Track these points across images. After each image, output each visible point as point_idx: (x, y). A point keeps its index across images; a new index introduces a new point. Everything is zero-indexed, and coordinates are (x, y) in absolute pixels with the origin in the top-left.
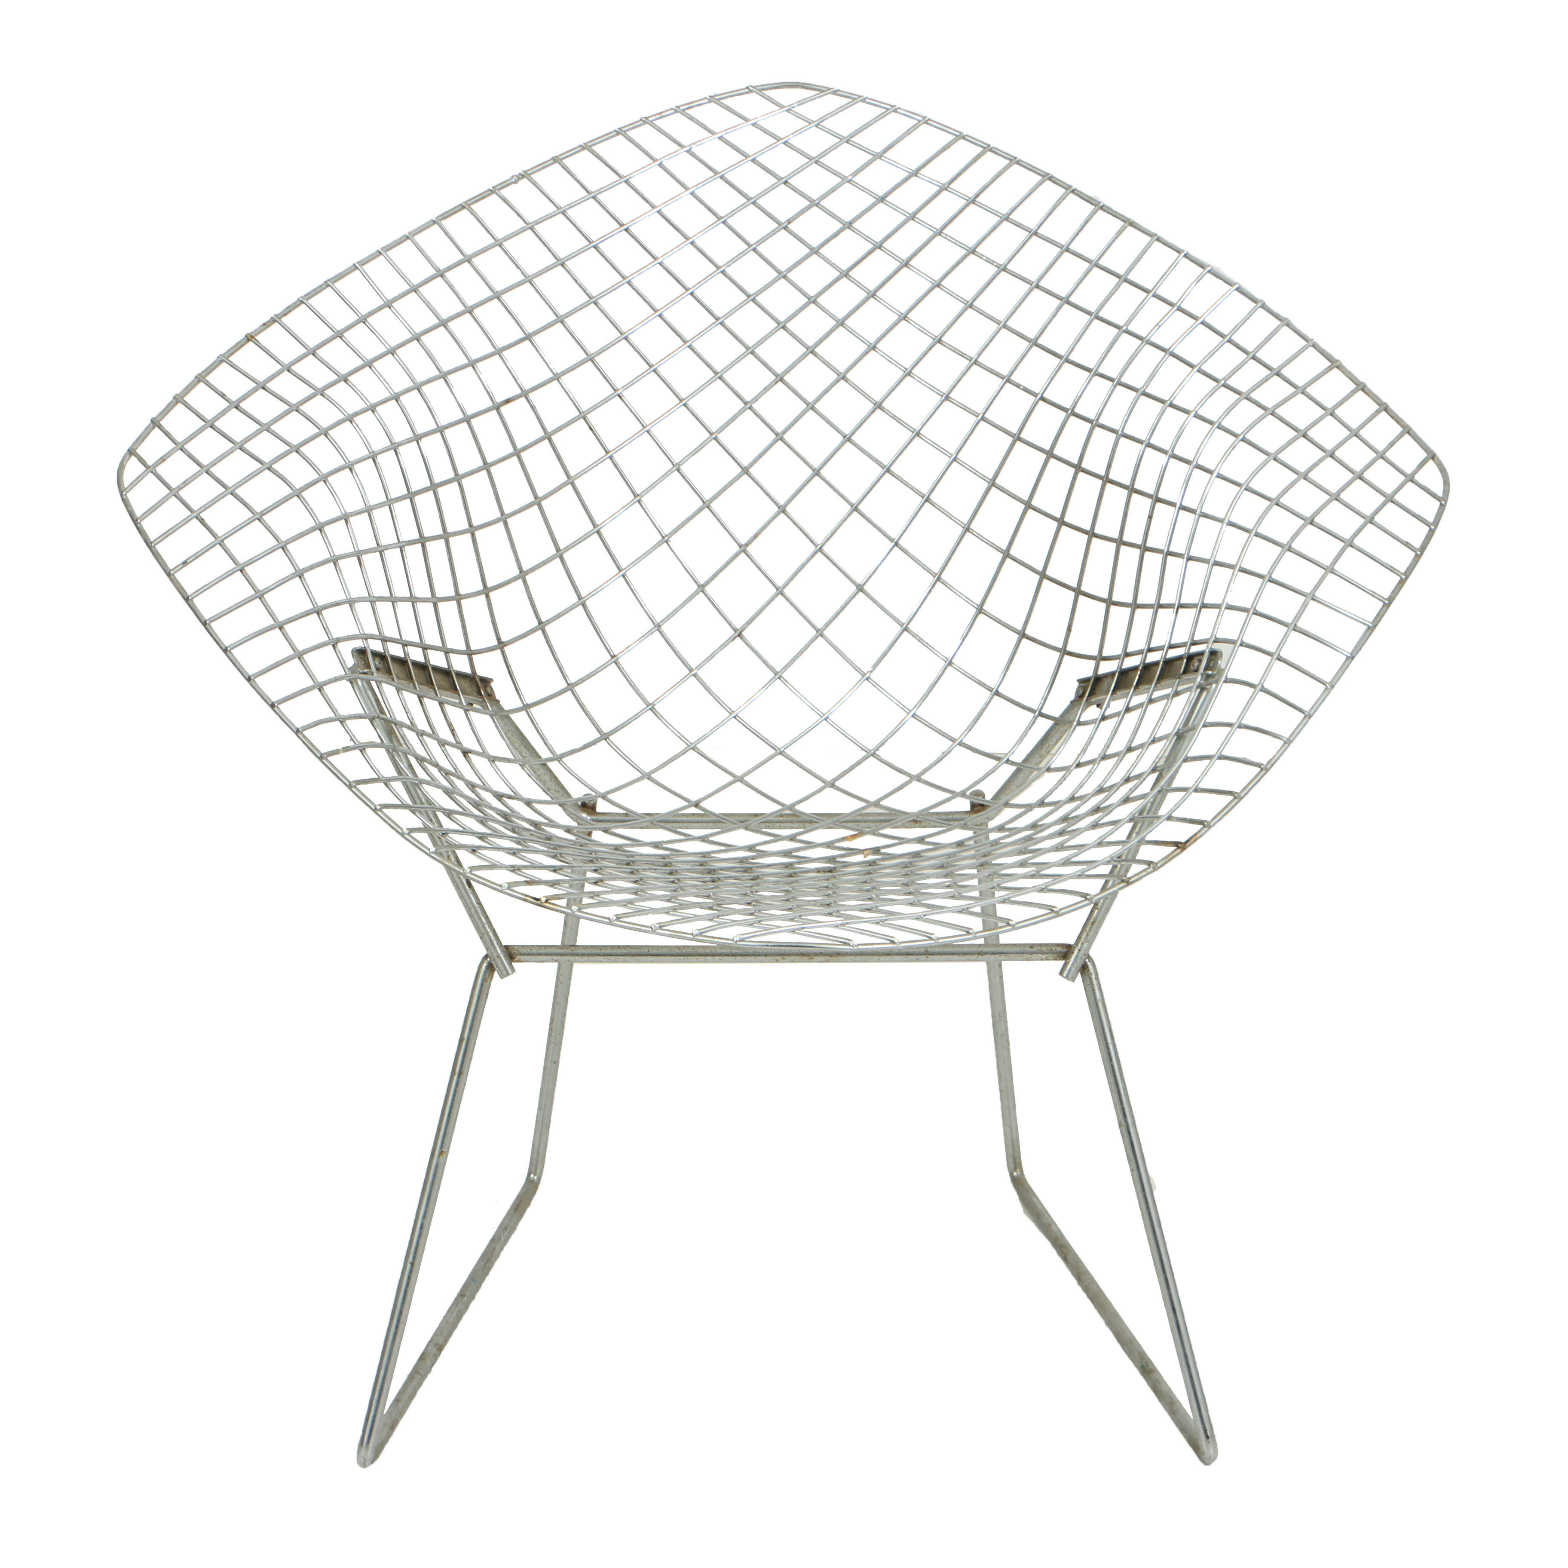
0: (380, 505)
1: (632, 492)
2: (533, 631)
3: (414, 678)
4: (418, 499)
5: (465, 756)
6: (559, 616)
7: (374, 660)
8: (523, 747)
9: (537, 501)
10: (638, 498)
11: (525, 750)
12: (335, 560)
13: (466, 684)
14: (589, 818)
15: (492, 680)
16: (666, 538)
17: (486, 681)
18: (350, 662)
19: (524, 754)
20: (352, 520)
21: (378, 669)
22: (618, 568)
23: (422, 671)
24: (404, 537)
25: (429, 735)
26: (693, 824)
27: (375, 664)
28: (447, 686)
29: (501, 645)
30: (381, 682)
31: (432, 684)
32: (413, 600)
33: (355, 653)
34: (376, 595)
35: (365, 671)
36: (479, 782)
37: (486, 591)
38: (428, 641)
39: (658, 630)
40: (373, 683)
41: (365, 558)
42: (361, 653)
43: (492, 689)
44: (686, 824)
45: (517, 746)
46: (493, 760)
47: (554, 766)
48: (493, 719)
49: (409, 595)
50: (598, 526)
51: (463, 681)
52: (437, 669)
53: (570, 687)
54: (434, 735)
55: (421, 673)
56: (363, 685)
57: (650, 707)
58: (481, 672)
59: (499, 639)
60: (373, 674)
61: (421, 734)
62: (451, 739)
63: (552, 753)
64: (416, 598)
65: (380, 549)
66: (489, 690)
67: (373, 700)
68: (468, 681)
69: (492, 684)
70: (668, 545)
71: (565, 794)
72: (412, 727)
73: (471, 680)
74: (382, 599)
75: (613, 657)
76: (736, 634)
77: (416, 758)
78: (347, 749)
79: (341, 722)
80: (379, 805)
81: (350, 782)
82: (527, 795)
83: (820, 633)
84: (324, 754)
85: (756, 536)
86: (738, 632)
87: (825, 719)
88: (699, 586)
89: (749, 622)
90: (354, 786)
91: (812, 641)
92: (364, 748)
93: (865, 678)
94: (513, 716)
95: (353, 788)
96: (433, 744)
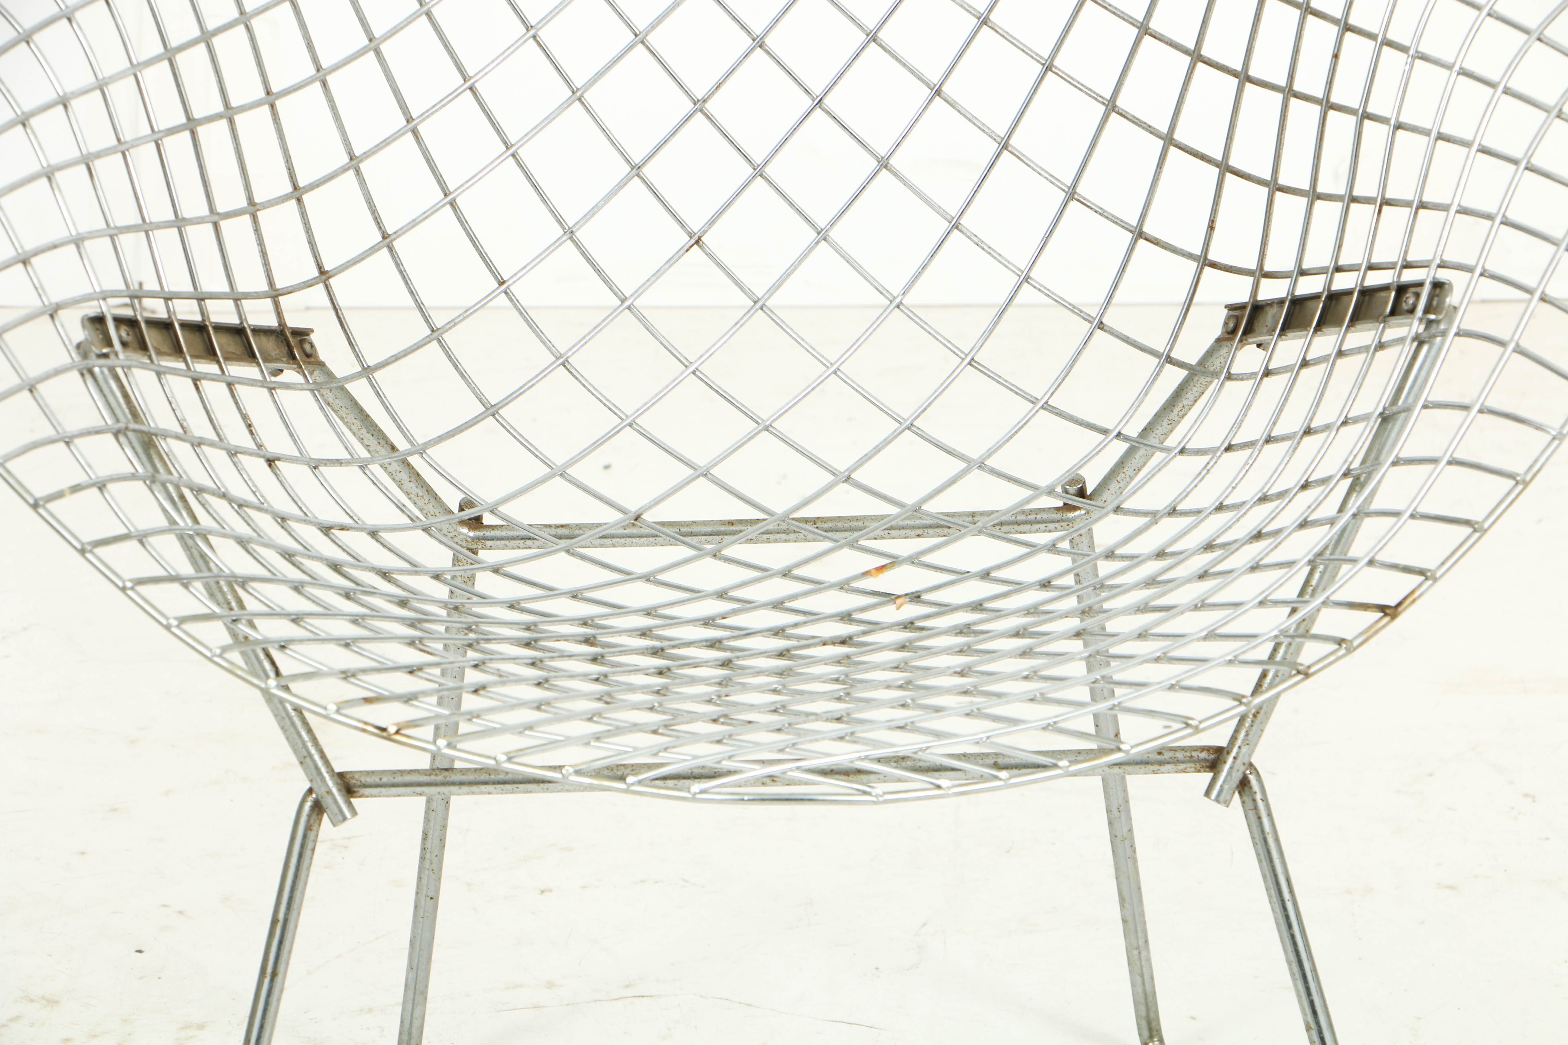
0: (120, 76)
1: (523, 22)
2: (373, 250)
3: (185, 349)
4: (181, 59)
5: (270, 466)
6: (414, 223)
7: (117, 328)
8: (364, 431)
9: (373, 45)
10: (532, 32)
11: (369, 435)
12: (49, 174)
13: (270, 344)
14: (471, 534)
15: (312, 331)
16: (578, 94)
17: (301, 334)
18: (79, 334)
19: (366, 442)
20: (74, 104)
21: (124, 344)
22: (505, 143)
23: (198, 334)
24: (162, 124)
25: (212, 444)
26: (634, 540)
27: (120, 337)
28: (238, 352)
29: (324, 277)
30: (129, 367)
31: (215, 354)
32: (179, 224)
33: (87, 324)
34: (119, 224)
35: (105, 351)
36: (293, 510)
37: (297, 194)
38: (207, 286)
39: (571, 238)
40: (119, 371)
41: (98, 165)
42: (98, 321)
43: (312, 346)
44: (623, 540)
45: (356, 430)
46: (315, 465)
47: (415, 461)
48: (315, 396)
49: (173, 218)
50: (471, 78)
51: (264, 339)
52: (222, 329)
53: (436, 334)
54: (221, 442)
55: (196, 338)
56: (102, 373)
57: (561, 360)
58: (293, 321)
59: (320, 267)
60: (116, 354)
61: (197, 443)
62: (247, 442)
63: (410, 442)
64: (184, 219)
65: (123, 148)
66: (307, 347)
67: (119, 394)
68: (272, 338)
69: (313, 337)
70: (583, 103)
71: (432, 500)
72: (184, 435)
73: (277, 336)
74: (128, 229)
75: (501, 283)
76: (693, 241)
77: (192, 490)
78: (76, 489)
79: (67, 443)
80: (130, 581)
81: (83, 544)
82: (371, 520)
83: (822, 235)
84: (41, 499)
85: (718, 86)
86: (696, 238)
87: (835, 372)
88: (633, 168)
89: (712, 222)
90: (91, 552)
91: (811, 249)
92: (104, 486)
93: (894, 304)
94: (349, 386)
95: (88, 555)
96: (218, 457)
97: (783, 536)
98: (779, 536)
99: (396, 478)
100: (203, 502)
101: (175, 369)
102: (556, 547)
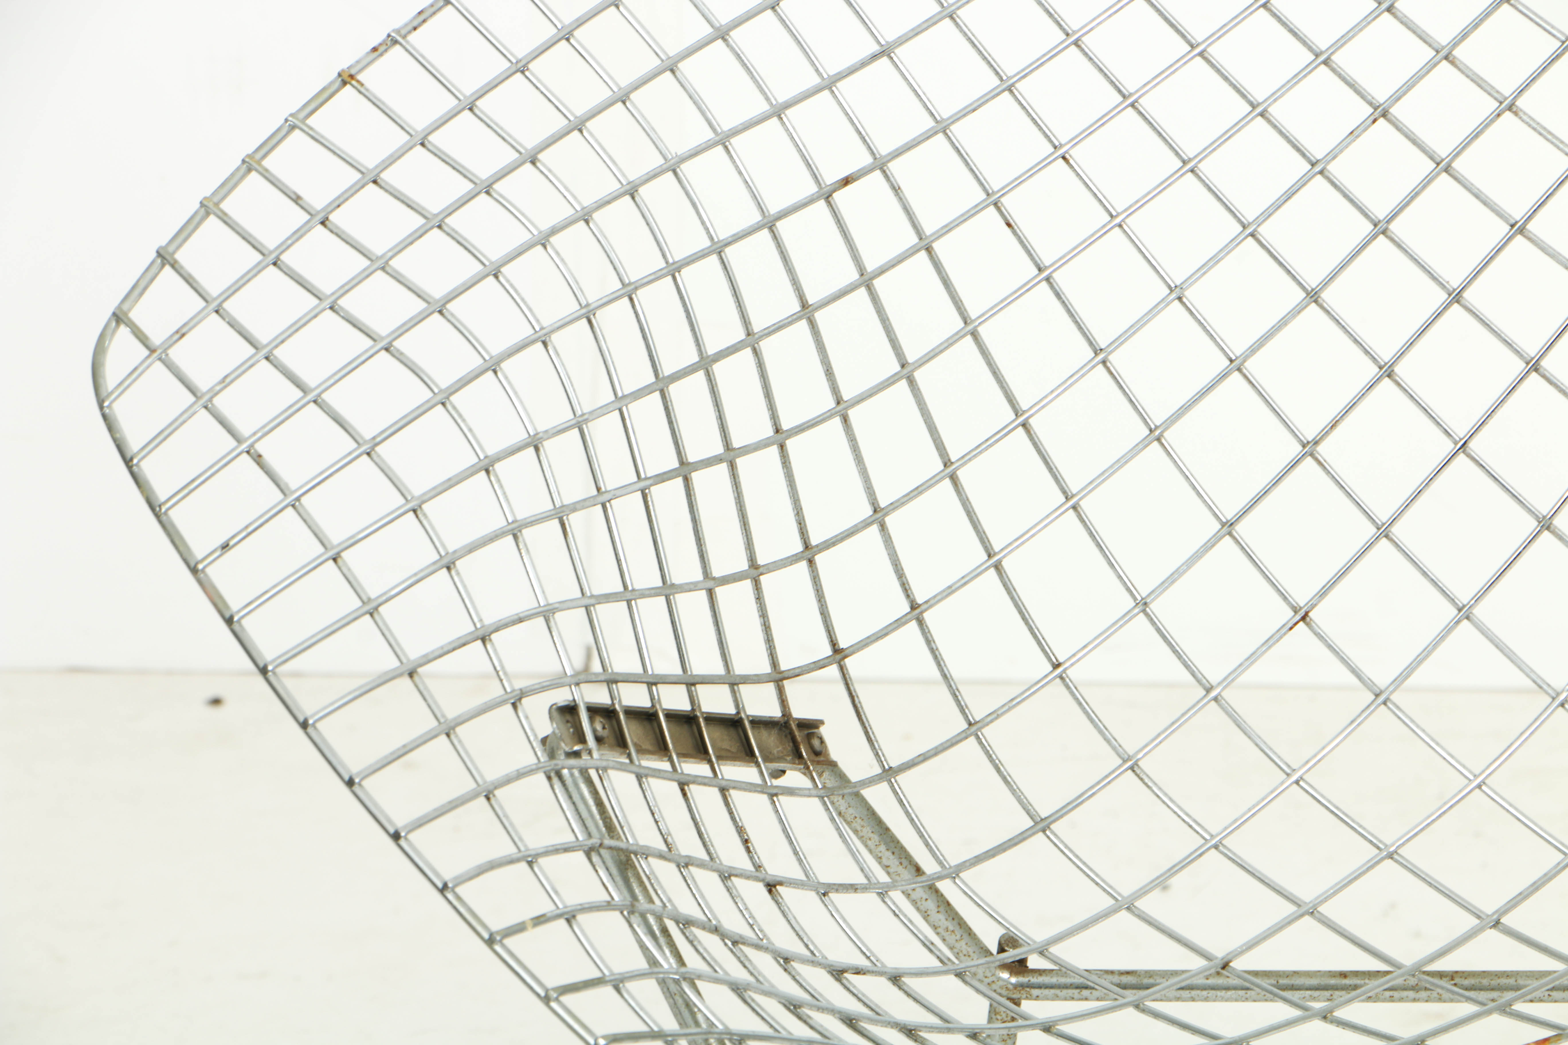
0: (601, 411)
1: (1091, 344)
2: (899, 623)
3: (670, 746)
4: (674, 390)
5: (770, 891)
6: (950, 591)
7: (591, 720)
8: (882, 848)
9: (905, 371)
10: (1101, 357)
11: (889, 854)
12: (515, 531)
13: (771, 739)
14: (1013, 980)
15: (822, 722)
16: (1157, 433)
17: (810, 727)
18: (545, 727)
19: (885, 862)
20: (548, 446)
21: (599, 740)
22: (1064, 492)
23: (686, 727)
24: (651, 469)
25: (701, 865)
26: (1219, 993)
27: (594, 731)
28: (734, 750)
29: (838, 657)
30: (605, 769)
31: (706, 751)
32: (668, 592)
33: (555, 714)
34: (596, 592)
35: (576, 748)
36: (797, 948)
37: (808, 554)
38: (698, 668)
39: (1144, 611)
40: (593, 773)
41: (574, 520)
42: (569, 711)
43: (822, 742)
44: (1205, 993)
45: (873, 847)
46: (824, 892)
47: (945, 887)
48: (825, 804)
49: (659, 583)
50: (1024, 412)
51: (764, 733)
52: (714, 720)
53: (974, 729)
54: (711, 862)
55: (684, 731)
56: (572, 775)
57: (1129, 764)
58: (799, 712)
59: (834, 644)
60: (590, 753)
61: (684, 864)
62: (743, 863)
63: (940, 863)
64: (673, 585)
65: (603, 498)
66: (816, 743)
67: (591, 802)
68: (775, 732)
69: (823, 730)
70: (1162, 445)
71: (965, 936)
72: (669, 854)
73: (780, 729)
74: (608, 598)
75: (1056, 666)
76: (1298, 617)
77: (677, 923)
78: (540, 920)
79: (530, 864)
80: (604, 1037)
81: (547, 991)
82: (893, 961)
83: (1465, 613)
84: (498, 932)
85: (1334, 425)
86: (1302, 613)
87: (1479, 786)
88: (1223, 525)
89: (1323, 593)
90: (557, 1000)
91: (1449, 630)
92: (574, 917)
93: (1557, 702)
94: (866, 793)
95: (554, 1005)
96: (708, 881)
97: (1411, 994)
98: (1405, 994)
99: (922, 908)
100: (691, 938)
101: (659, 770)
102: (1121, 1001)
